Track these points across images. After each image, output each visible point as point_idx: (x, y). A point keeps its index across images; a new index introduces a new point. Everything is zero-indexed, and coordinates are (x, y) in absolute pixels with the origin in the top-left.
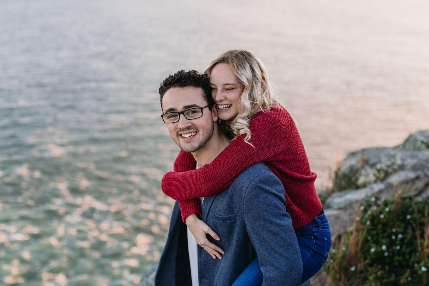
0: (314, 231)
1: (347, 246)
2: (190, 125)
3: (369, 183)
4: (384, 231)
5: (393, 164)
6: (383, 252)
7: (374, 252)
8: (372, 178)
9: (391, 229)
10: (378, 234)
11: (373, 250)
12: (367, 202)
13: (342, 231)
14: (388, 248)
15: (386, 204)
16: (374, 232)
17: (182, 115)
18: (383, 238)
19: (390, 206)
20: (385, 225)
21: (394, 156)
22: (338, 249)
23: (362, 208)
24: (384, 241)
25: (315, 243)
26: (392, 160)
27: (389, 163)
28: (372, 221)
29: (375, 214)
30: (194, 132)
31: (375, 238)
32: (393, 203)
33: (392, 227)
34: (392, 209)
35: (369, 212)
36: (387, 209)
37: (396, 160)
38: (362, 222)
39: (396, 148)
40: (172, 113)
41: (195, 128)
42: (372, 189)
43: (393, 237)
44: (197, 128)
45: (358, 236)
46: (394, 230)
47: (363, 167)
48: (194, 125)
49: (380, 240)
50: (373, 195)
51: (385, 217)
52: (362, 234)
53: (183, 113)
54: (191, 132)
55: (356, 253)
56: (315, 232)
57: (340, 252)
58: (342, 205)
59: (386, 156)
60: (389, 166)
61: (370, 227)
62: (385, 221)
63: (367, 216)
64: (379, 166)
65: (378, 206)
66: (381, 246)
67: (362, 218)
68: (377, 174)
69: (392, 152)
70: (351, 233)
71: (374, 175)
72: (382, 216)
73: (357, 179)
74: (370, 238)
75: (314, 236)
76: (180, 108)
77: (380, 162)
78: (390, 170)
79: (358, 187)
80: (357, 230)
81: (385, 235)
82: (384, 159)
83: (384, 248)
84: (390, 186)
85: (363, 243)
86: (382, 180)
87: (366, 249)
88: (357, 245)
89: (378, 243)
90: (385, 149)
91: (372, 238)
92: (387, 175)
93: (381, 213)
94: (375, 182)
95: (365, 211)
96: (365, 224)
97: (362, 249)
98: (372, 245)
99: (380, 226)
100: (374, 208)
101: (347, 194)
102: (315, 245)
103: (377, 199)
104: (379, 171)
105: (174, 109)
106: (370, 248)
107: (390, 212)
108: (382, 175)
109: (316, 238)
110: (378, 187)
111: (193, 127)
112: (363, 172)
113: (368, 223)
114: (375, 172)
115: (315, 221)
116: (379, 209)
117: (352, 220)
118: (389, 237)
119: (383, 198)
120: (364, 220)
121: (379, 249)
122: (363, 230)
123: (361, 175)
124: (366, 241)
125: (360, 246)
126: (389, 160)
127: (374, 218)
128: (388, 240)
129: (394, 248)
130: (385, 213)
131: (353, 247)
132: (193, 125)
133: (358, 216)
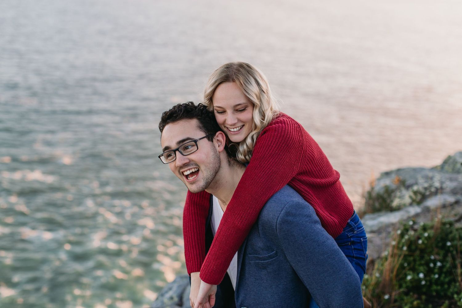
0: (349, 236)
1: (381, 273)
2: (187, 161)
3: (405, 205)
4: (422, 257)
5: (431, 186)
6: (420, 280)
7: (411, 279)
8: (407, 200)
9: (429, 255)
10: (415, 261)
11: (409, 278)
12: (405, 225)
13: (375, 256)
14: (425, 276)
15: (425, 229)
16: (411, 259)
17: (177, 153)
18: (421, 265)
19: (429, 231)
20: (422, 251)
21: (432, 178)
22: (371, 275)
23: (399, 232)
24: (422, 268)
25: (354, 249)
26: (430, 182)
27: (426, 185)
28: (409, 247)
29: (412, 239)
30: (194, 168)
31: (412, 265)
32: (432, 227)
33: (430, 253)
34: (432, 235)
35: (406, 237)
36: (426, 235)
37: (433, 182)
38: (398, 247)
39: (434, 169)
40: (168, 152)
41: (194, 164)
42: (408, 212)
43: (432, 265)
44: (196, 163)
45: (394, 262)
46: (432, 257)
47: (398, 188)
48: (193, 161)
49: (417, 267)
50: (409, 218)
51: (423, 243)
52: (398, 260)
53: (177, 150)
54: (191, 169)
55: (391, 280)
56: (351, 237)
57: (374, 278)
58: (375, 229)
59: (423, 177)
60: (426, 189)
61: (407, 253)
62: (423, 246)
63: (404, 240)
64: (415, 188)
65: (415, 230)
66: (418, 274)
67: (399, 243)
68: (414, 197)
69: (430, 174)
70: (386, 259)
71: (410, 197)
72: (420, 242)
73: (392, 201)
74: (406, 265)
75: (351, 241)
76: (174, 146)
77: (416, 183)
78: (428, 193)
79: (392, 210)
80: (393, 255)
81: (423, 262)
82: (421, 181)
83: (421, 275)
84: (427, 210)
85: (398, 270)
86: (419, 203)
87: (401, 276)
88: (392, 271)
89: (414, 270)
90: (421, 170)
91: (409, 264)
92: (424, 197)
93: (419, 238)
94: (411, 204)
95: (402, 235)
96: (401, 249)
97: (397, 275)
98: (408, 272)
99: (418, 253)
100: (412, 233)
101: (380, 216)
102: (354, 251)
103: (415, 223)
104: (415, 193)
105: (168, 147)
106: (406, 275)
107: (428, 238)
108: (419, 197)
109: (353, 243)
110: (414, 210)
111: (192, 162)
112: (398, 194)
113: (405, 248)
114: (411, 194)
115: (349, 225)
116: (417, 234)
117: (387, 245)
118: (427, 264)
119: (421, 222)
120: (401, 246)
121: (416, 277)
122: (400, 256)
123: (395, 197)
124: (402, 267)
125: (395, 273)
126: (426, 182)
127: (411, 244)
128: (425, 267)
129: (432, 276)
130: (423, 239)
131: (387, 273)
132: (190, 161)
133: (394, 240)
